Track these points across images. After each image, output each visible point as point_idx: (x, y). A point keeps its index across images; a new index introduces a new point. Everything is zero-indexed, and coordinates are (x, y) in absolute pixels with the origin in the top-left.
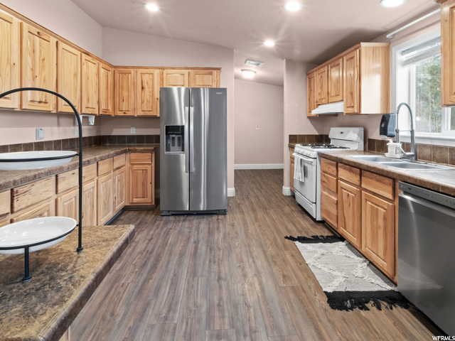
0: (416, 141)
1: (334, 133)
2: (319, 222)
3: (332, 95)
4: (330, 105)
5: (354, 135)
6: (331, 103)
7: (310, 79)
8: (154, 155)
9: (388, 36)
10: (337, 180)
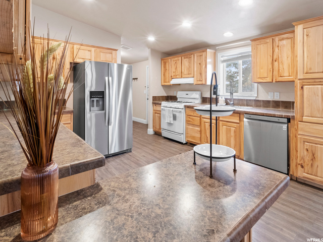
0: (234, 98)
1: (180, 94)
2: (185, 144)
3: (185, 73)
4: (182, 79)
5: (196, 95)
6: (183, 78)
7: (165, 63)
8: (72, 115)
9: (217, 48)
10: (200, 119)
